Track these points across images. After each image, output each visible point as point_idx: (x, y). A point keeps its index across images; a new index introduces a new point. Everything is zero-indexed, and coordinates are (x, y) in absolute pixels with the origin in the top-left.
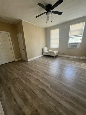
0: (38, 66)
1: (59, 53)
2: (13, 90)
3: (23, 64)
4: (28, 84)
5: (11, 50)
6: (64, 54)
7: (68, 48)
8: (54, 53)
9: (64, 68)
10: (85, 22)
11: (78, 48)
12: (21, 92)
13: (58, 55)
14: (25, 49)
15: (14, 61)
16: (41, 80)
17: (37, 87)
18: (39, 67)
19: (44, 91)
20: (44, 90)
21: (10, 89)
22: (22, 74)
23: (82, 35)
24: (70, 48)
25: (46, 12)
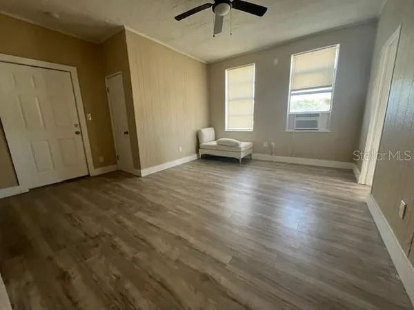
0: (181, 191)
1: (254, 148)
2: (77, 280)
3: (124, 186)
4: (141, 255)
5: (77, 133)
6: (272, 151)
7: (287, 130)
8: (240, 148)
9: (277, 198)
10: (338, 45)
11: (320, 131)
12: (112, 288)
13: (251, 155)
14: (132, 132)
15: (89, 176)
16: (192, 240)
17: (176, 267)
18: (184, 196)
19: (208, 278)
20: (206, 278)
21: (64, 277)
22: (119, 222)
23: (330, 88)
24: (294, 131)
25: (213, 2)
